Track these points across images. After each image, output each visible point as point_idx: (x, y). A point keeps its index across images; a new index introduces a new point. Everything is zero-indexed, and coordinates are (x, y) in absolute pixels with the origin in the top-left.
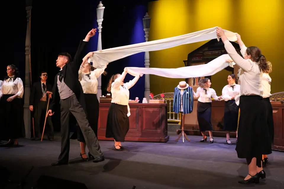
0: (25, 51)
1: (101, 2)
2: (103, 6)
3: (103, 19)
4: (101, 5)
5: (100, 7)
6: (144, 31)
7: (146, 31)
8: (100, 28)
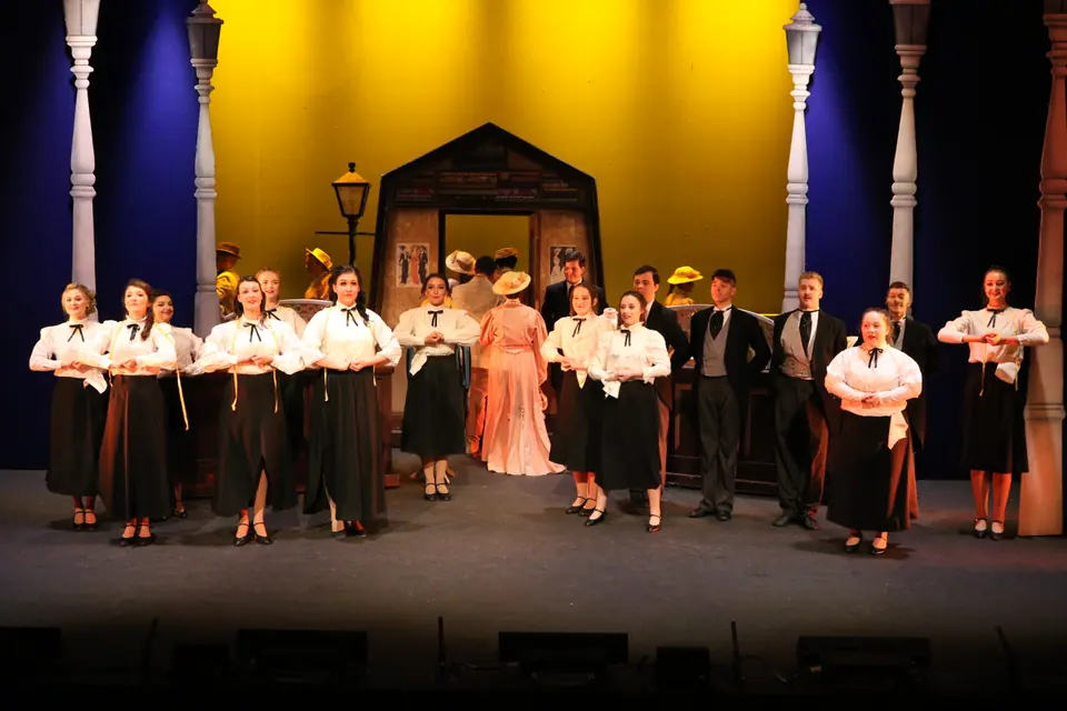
3: (95, 39)
6: (195, 68)
7: (202, 68)
8: (83, 69)
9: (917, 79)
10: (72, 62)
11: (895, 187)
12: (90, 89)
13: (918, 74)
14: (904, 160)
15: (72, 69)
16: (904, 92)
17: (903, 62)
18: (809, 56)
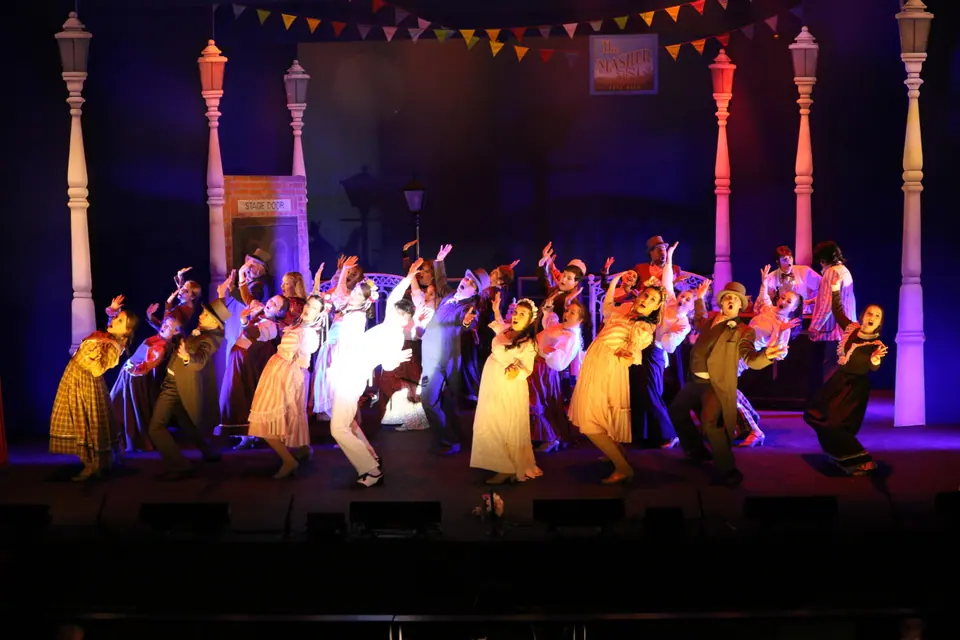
0: (69, 198)
1: (212, 42)
2: (220, 55)
3: (222, 92)
4: (212, 48)
5: (210, 55)
6: (290, 111)
7: (295, 110)
8: (214, 113)
9: (811, 101)
10: (206, 109)
11: (797, 179)
12: (219, 128)
13: (811, 98)
14: (803, 160)
15: (206, 114)
16: (802, 111)
17: (801, 89)
18: (729, 87)
